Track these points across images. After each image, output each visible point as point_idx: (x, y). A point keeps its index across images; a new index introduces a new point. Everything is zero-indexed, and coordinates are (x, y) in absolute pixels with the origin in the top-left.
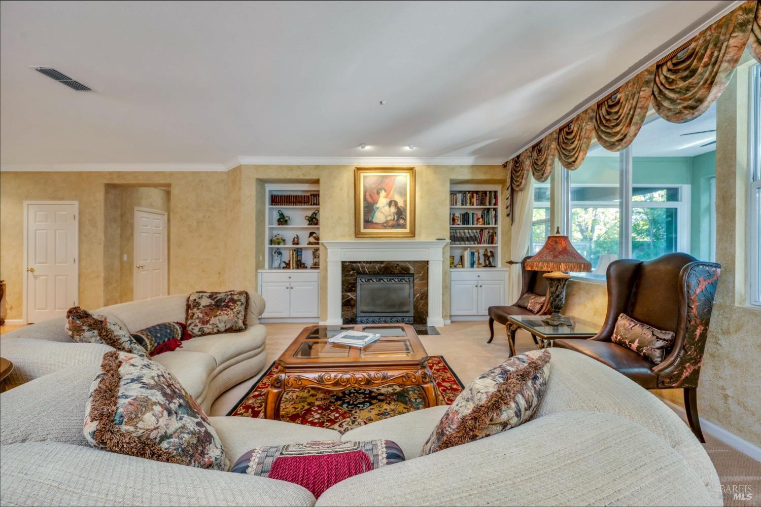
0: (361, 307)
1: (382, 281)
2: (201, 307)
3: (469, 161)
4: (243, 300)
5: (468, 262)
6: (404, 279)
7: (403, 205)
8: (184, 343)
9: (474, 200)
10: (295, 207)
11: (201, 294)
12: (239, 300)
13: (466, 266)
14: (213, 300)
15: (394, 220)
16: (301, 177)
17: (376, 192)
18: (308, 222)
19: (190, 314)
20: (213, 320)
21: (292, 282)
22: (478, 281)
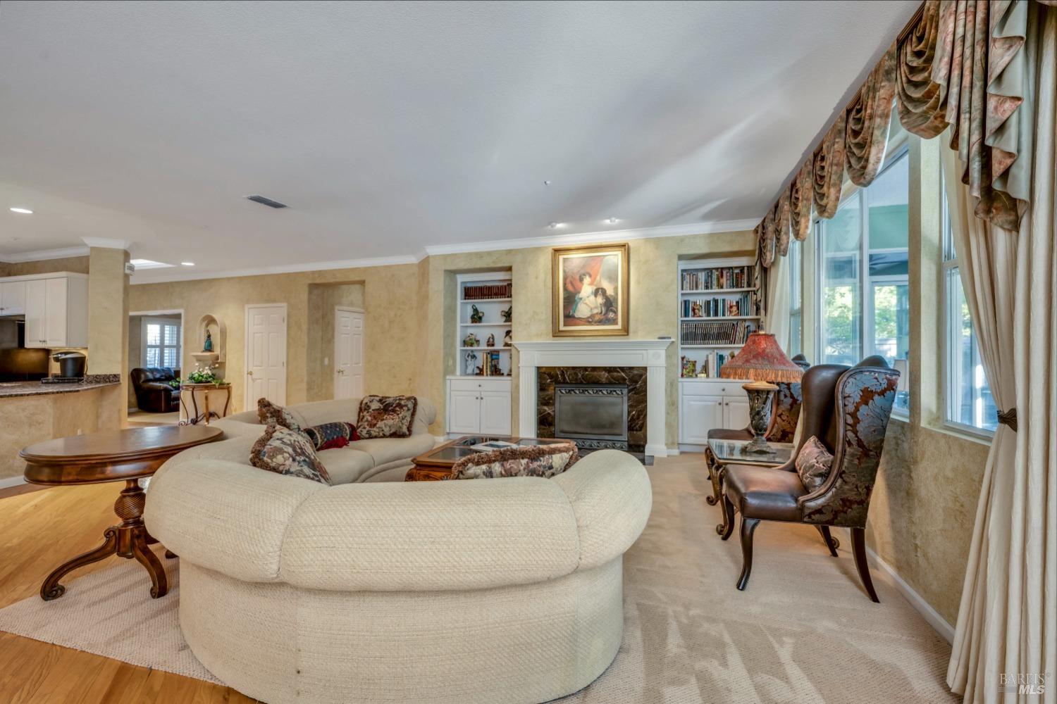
0: (560, 425)
1: (586, 392)
2: (370, 410)
3: (706, 228)
4: (410, 405)
5: (714, 369)
6: (615, 391)
7: (613, 294)
8: (351, 443)
9: (724, 281)
10: (490, 300)
11: (372, 398)
12: (406, 406)
13: (711, 375)
14: (382, 404)
15: (601, 313)
16: (492, 265)
17: (578, 277)
18: (504, 319)
19: (361, 417)
20: (380, 424)
21: (484, 391)
22: (723, 396)
